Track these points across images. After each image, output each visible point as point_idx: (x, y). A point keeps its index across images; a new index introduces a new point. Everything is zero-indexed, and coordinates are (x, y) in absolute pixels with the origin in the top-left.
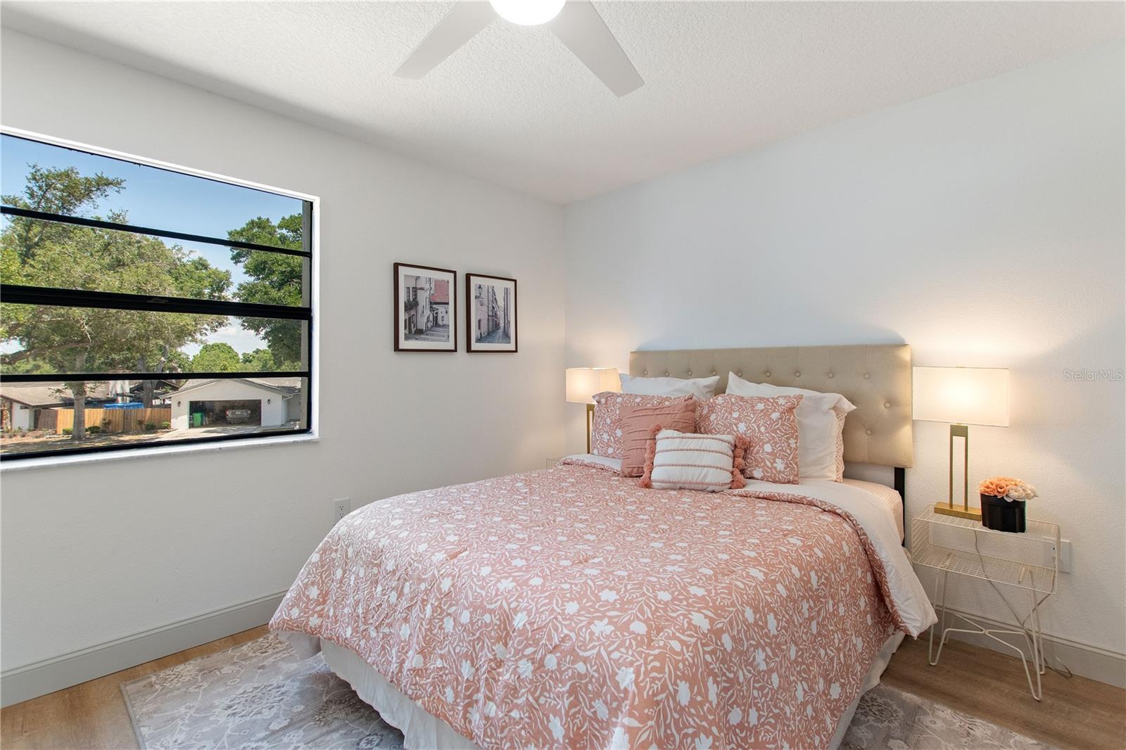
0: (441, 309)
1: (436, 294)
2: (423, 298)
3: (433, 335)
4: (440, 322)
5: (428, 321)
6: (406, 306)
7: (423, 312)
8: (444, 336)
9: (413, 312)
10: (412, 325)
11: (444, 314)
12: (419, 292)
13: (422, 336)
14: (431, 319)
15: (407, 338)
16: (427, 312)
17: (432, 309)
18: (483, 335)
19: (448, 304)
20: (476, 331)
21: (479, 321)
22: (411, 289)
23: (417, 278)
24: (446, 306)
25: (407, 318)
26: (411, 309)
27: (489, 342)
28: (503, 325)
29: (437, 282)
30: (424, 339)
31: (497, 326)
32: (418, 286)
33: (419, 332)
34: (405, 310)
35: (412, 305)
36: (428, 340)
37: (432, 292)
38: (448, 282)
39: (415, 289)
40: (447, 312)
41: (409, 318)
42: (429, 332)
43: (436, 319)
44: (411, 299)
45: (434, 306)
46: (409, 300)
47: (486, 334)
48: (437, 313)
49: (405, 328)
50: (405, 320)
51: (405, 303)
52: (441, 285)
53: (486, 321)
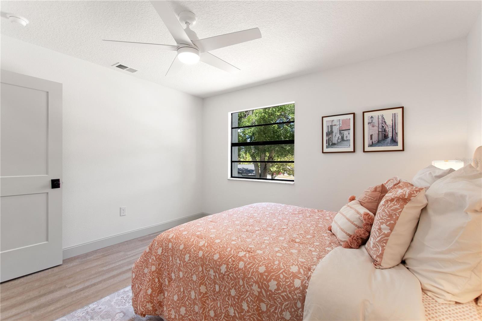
0: (346, 133)
1: (343, 126)
2: (336, 129)
3: (341, 145)
4: (345, 139)
5: (338, 139)
6: (327, 134)
7: (336, 135)
8: (347, 145)
9: (330, 136)
10: (330, 142)
11: (347, 135)
12: (333, 127)
13: (335, 146)
14: (340, 138)
15: (327, 147)
16: (338, 135)
17: (340, 133)
18: (374, 143)
19: (350, 129)
20: (368, 141)
21: (371, 136)
22: (329, 126)
23: (333, 121)
24: (349, 131)
25: (327, 139)
26: (330, 135)
27: (379, 146)
28: (391, 135)
29: (343, 120)
30: (336, 147)
31: (386, 137)
32: (333, 124)
33: (334, 144)
34: (327, 136)
35: (330, 133)
36: (338, 147)
37: (341, 125)
38: (350, 119)
39: (332, 126)
40: (349, 134)
41: (329, 139)
42: (339, 144)
43: (342, 138)
44: (329, 131)
45: (342, 132)
46: (328, 131)
47: (377, 141)
48: (343, 135)
49: (327, 143)
50: (327, 140)
51: (326, 133)
52: (346, 122)
53: (377, 135)
